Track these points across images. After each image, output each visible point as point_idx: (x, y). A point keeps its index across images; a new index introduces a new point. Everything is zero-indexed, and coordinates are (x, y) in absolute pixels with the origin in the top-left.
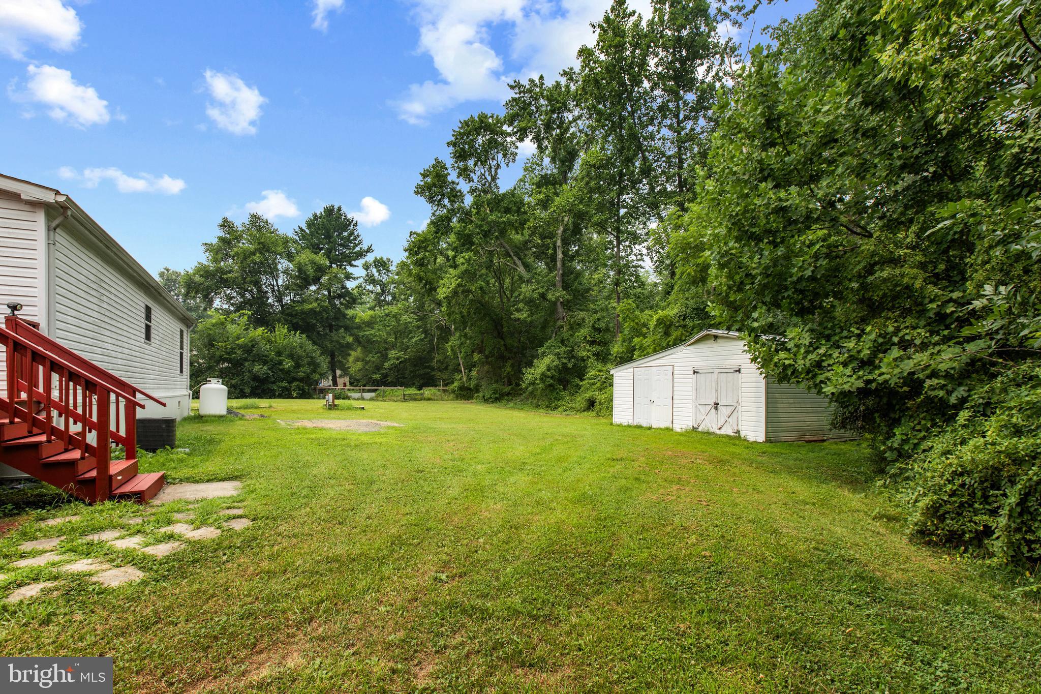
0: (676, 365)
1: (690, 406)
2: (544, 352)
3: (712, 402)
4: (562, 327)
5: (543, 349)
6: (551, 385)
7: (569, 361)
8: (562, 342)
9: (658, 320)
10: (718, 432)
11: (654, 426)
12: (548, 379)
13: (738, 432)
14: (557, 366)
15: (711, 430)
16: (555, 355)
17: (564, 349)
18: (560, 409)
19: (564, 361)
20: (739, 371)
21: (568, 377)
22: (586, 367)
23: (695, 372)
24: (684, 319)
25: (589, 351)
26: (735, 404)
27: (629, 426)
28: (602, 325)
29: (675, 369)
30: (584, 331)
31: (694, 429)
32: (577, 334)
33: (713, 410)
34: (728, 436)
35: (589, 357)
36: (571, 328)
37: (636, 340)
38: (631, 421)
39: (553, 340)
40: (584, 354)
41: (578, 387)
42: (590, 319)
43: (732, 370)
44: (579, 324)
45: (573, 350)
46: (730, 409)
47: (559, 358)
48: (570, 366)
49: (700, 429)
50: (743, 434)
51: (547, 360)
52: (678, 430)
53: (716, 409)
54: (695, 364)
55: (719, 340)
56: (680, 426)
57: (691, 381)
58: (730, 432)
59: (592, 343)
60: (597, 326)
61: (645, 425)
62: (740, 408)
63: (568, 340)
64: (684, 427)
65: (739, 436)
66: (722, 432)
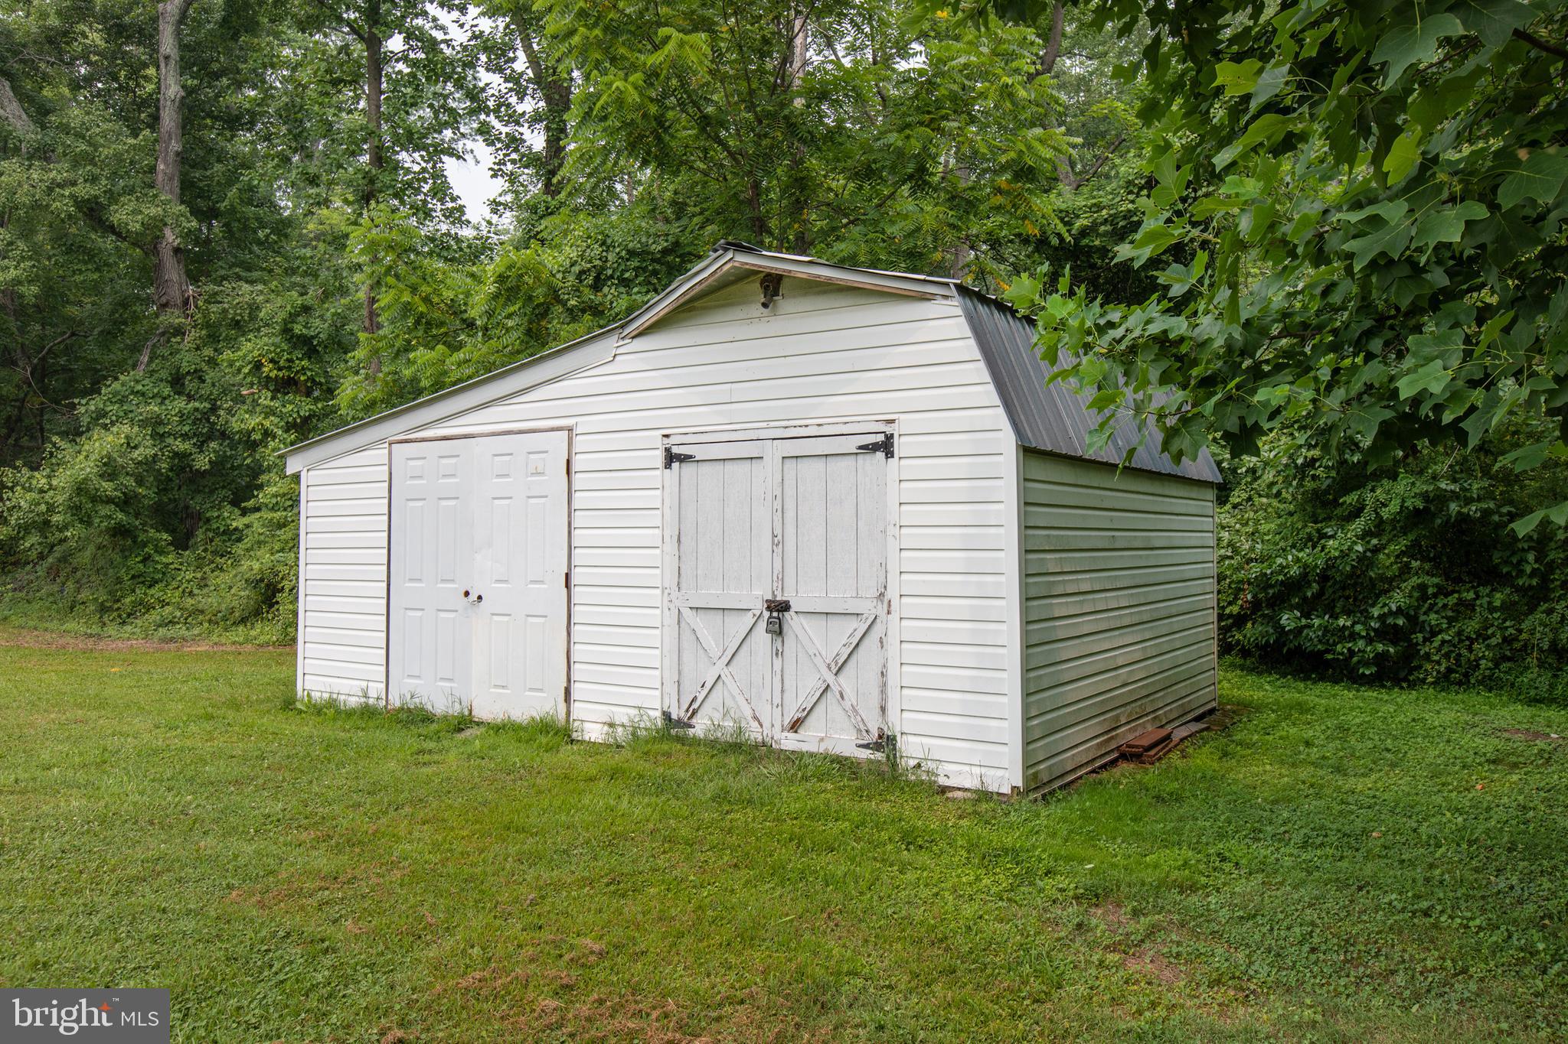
0: (583, 425)
1: (654, 616)
2: (101, 414)
3: (756, 597)
4: (179, 331)
5: (94, 404)
6: (120, 532)
7: (201, 446)
8: (177, 382)
9: (501, 279)
10: (789, 742)
11: (482, 713)
12: (105, 510)
13: (886, 742)
14: (150, 463)
15: (754, 734)
16: (143, 424)
17: (180, 403)
18: (154, 616)
19: (181, 446)
20: (886, 447)
21: (196, 504)
22: (257, 471)
23: (671, 458)
24: (597, 286)
25: (270, 412)
26: (868, 607)
27: (367, 713)
28: (319, 327)
29: (580, 443)
30: (251, 347)
31: (673, 729)
32: (227, 354)
33: (762, 638)
34: (841, 762)
35: (267, 434)
36: (213, 338)
37: (421, 355)
38: (376, 689)
39: (139, 373)
40: (253, 421)
41: (234, 535)
42: (275, 306)
43: (851, 444)
44: (237, 324)
45: (214, 409)
46: (843, 633)
47: (160, 437)
48: (202, 462)
49: (700, 727)
50: (911, 749)
51: (103, 443)
52: (594, 733)
53: (777, 630)
54: (670, 419)
55: (785, 305)
56: (603, 713)
57: (653, 498)
58: (845, 743)
59: (285, 385)
60: (298, 329)
61: (439, 704)
62: (894, 628)
63: (199, 375)
64: (622, 716)
65: (893, 762)
66: (809, 741)
